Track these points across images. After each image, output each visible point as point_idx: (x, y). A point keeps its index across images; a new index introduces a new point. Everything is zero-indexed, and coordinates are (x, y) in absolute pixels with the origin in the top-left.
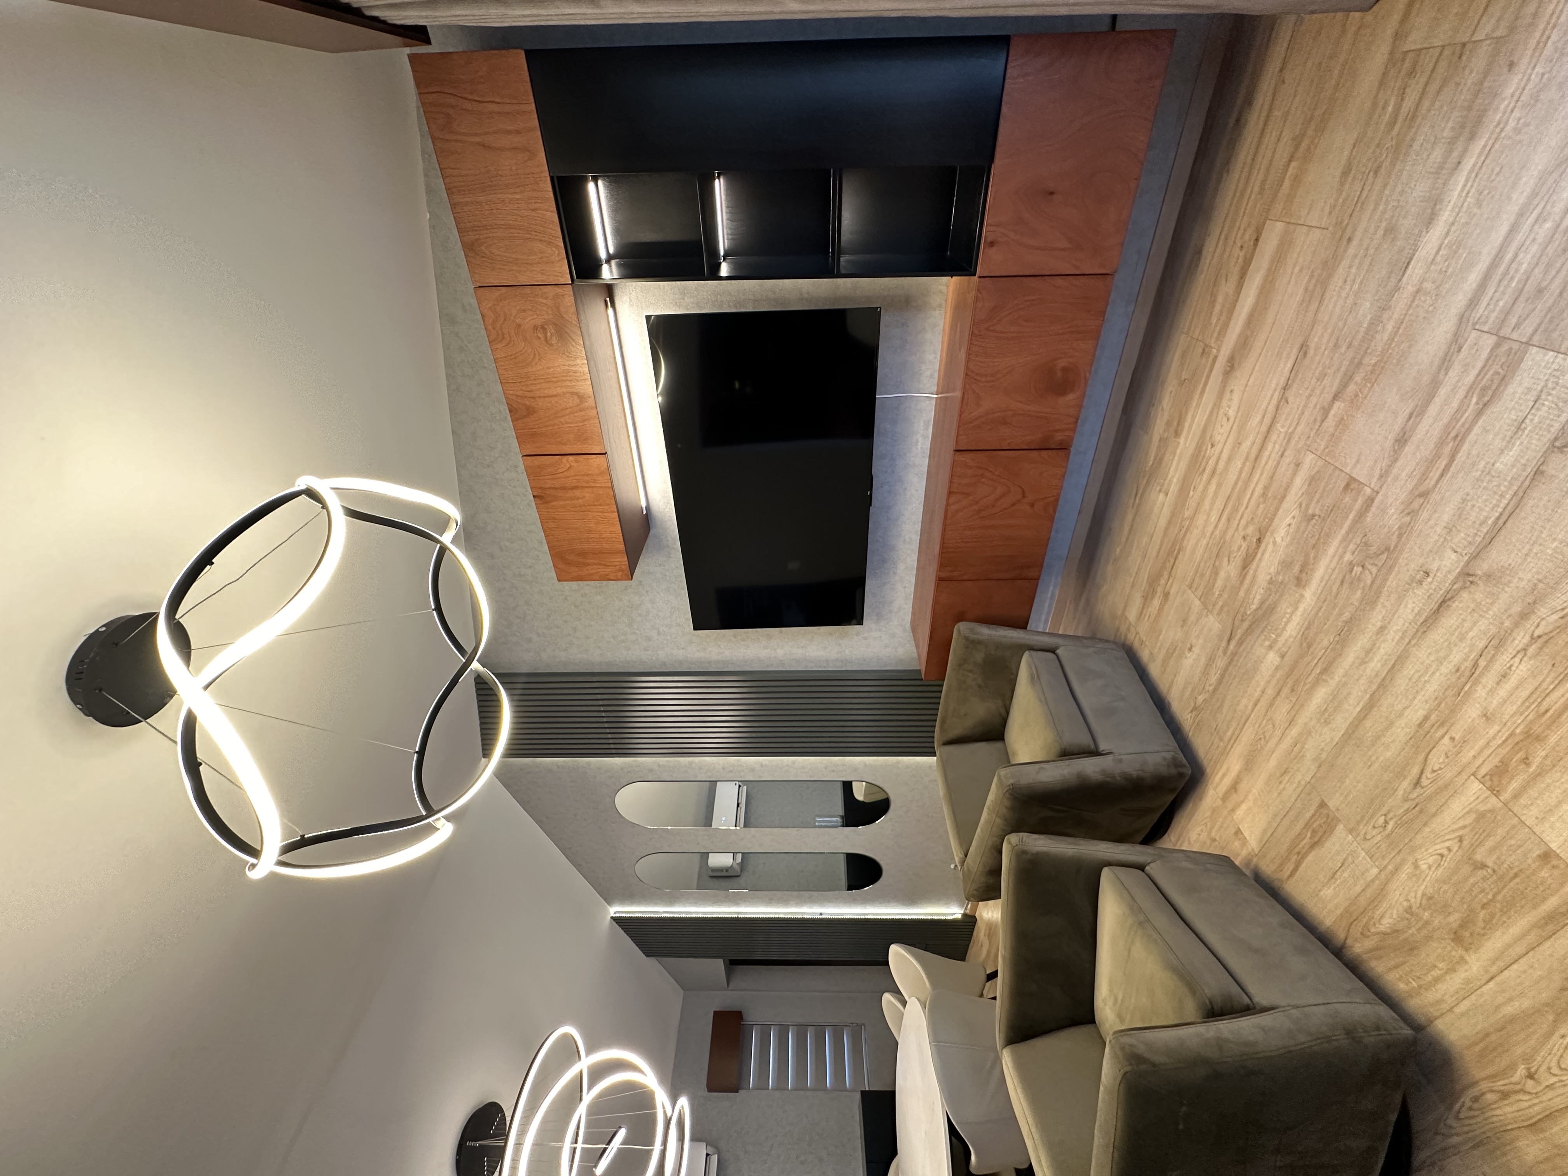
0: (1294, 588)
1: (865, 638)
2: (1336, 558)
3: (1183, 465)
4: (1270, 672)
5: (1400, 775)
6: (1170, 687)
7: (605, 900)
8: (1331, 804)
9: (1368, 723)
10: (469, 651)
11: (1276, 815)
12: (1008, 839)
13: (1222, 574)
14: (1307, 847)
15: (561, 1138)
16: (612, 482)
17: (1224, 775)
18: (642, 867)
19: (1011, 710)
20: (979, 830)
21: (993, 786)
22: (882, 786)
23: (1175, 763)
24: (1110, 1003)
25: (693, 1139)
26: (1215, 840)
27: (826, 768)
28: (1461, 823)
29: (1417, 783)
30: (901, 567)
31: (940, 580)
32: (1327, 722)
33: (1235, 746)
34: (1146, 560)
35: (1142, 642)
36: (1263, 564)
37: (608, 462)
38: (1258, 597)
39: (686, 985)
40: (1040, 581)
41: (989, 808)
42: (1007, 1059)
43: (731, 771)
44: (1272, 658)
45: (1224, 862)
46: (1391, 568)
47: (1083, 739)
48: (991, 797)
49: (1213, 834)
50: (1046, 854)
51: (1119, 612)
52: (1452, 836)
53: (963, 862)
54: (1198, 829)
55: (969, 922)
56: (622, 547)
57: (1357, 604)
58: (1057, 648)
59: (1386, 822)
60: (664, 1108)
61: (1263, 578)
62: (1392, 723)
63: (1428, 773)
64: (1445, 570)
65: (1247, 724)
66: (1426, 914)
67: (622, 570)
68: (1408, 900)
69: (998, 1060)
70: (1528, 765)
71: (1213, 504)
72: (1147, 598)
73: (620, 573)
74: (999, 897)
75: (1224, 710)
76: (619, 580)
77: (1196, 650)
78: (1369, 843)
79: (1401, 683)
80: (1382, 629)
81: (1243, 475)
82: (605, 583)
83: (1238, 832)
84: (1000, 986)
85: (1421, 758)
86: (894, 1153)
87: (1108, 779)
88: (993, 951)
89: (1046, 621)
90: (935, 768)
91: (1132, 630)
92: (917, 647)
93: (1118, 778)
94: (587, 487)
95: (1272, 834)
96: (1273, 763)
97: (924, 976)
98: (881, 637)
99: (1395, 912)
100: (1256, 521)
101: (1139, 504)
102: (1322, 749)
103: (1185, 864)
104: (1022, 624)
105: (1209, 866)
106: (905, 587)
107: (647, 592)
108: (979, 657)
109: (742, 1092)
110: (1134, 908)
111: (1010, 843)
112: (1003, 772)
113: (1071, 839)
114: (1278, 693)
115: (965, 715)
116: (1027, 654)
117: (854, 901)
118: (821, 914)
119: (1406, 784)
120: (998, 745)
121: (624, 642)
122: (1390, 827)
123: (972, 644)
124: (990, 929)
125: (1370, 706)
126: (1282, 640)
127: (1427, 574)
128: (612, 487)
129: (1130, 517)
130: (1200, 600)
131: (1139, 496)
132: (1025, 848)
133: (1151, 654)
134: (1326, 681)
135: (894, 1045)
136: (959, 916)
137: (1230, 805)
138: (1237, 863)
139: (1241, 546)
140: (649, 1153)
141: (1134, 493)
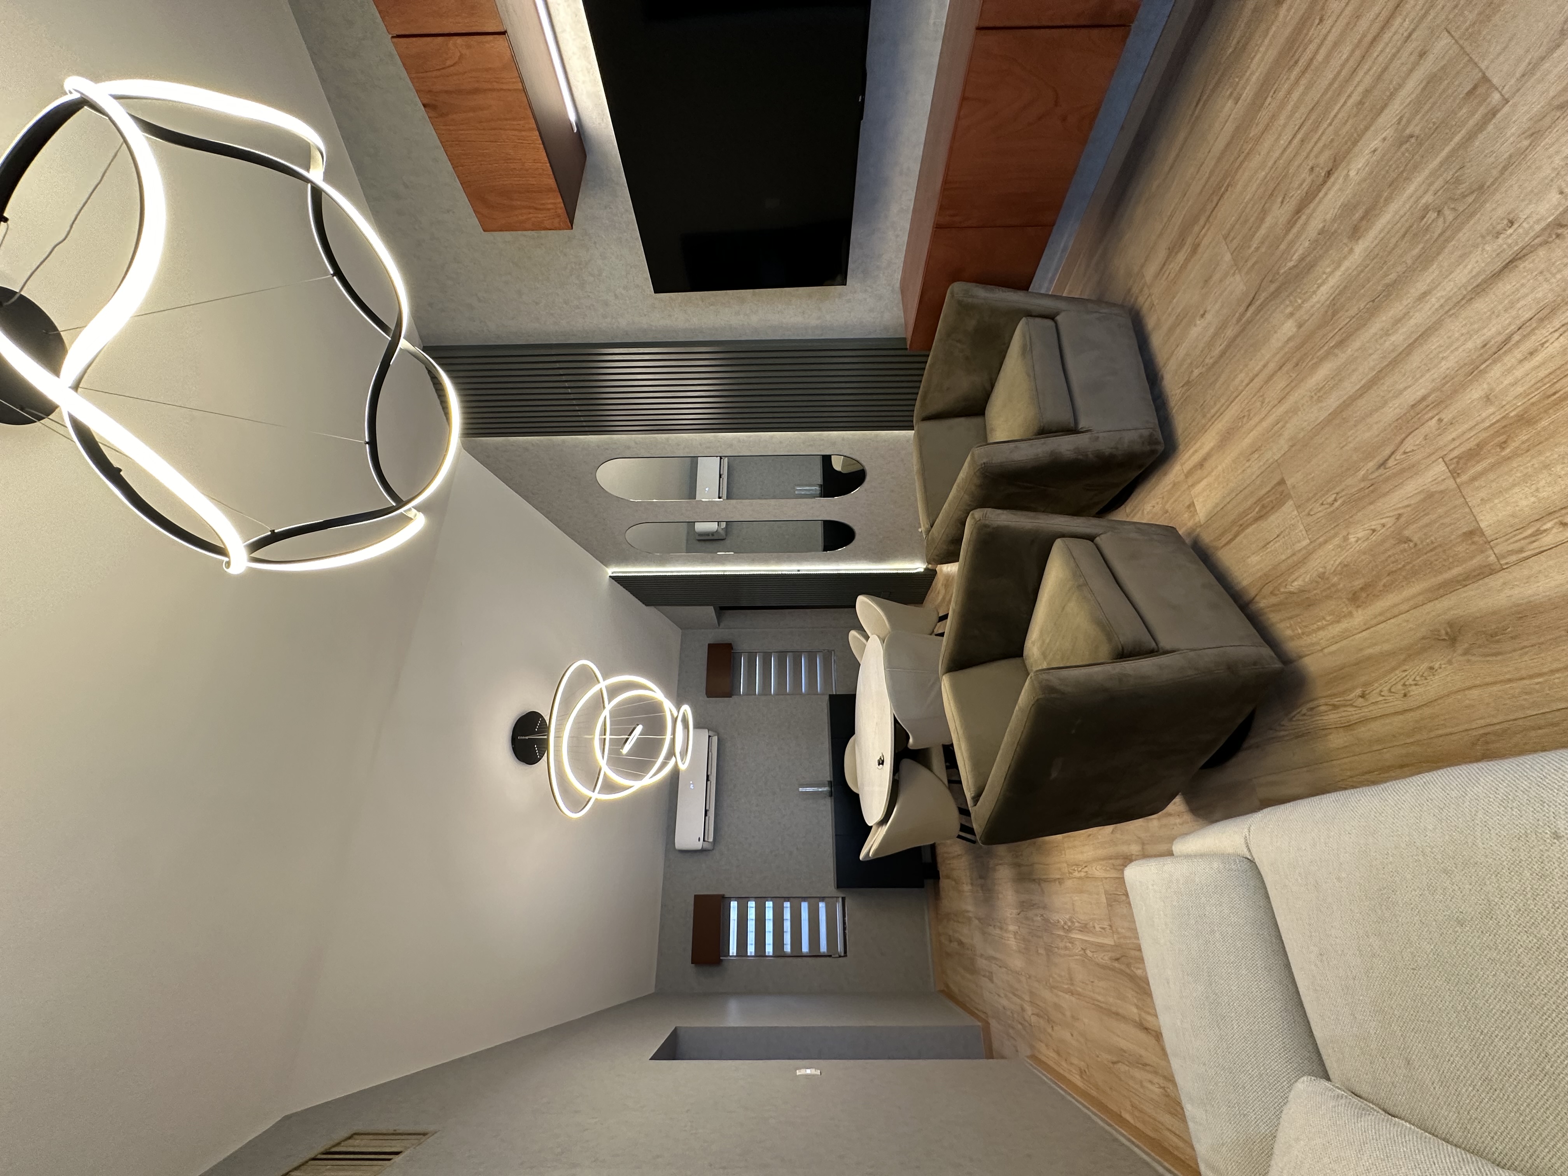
0: (1345, 241)
1: (849, 301)
2: (1412, 200)
3: (1272, 54)
4: (1280, 344)
5: (1369, 456)
6: (1168, 359)
7: (602, 563)
8: (1289, 483)
9: (1361, 402)
10: (392, 327)
11: (1232, 491)
12: (973, 514)
13: (1269, 221)
14: (1251, 519)
15: (592, 732)
16: (522, 82)
17: (1196, 451)
18: (630, 535)
19: (996, 384)
20: (946, 506)
21: (966, 464)
22: (858, 459)
23: (1151, 440)
24: (1038, 644)
25: (697, 726)
26: (1167, 512)
27: (804, 443)
28: (1406, 503)
29: (1383, 464)
30: (894, 208)
31: (938, 227)
32: (1319, 400)
33: (1216, 423)
34: (1185, 199)
35: (1152, 305)
36: (1321, 208)
37: (511, 47)
38: (1300, 251)
39: (684, 626)
40: (1055, 227)
41: (958, 486)
42: (945, 683)
43: (709, 448)
44: (1289, 328)
45: (1170, 532)
46: (1472, 215)
47: (1064, 416)
48: (962, 475)
49: (1167, 507)
50: (1007, 528)
51: (1136, 269)
52: (1391, 514)
53: (928, 532)
54: (1153, 502)
55: (929, 576)
56: (552, 182)
57: (1409, 262)
58: (1058, 314)
59: (1335, 500)
60: (671, 711)
61: (1315, 225)
62: (1386, 403)
63: (1398, 456)
64: (1535, 217)
65: (1237, 400)
66: (1336, 578)
67: (559, 216)
68: (1325, 568)
69: (938, 681)
70: (1503, 449)
71: (1290, 117)
72: (1172, 251)
73: (557, 220)
74: (958, 561)
75: (1218, 385)
76: (555, 229)
77: (1208, 317)
78: (1310, 519)
79: (1416, 359)
80: (1425, 294)
81: (1343, 73)
82: (543, 232)
83: (1192, 505)
84: (948, 627)
85: (1399, 439)
86: (852, 732)
87: (1080, 457)
88: (947, 598)
89: (1051, 282)
90: (911, 442)
91: (1146, 291)
92: (905, 312)
93: (1091, 456)
94: (490, 90)
95: (1222, 508)
96: (1248, 441)
97: (884, 618)
98: (865, 299)
99: (1308, 576)
100: (1335, 144)
101: (1197, 118)
102: (1303, 429)
103: (1133, 535)
104: (1023, 285)
105: (1155, 537)
106: (897, 236)
107: (595, 243)
108: (971, 324)
109: (735, 699)
110: (1077, 572)
111: (973, 518)
112: (977, 451)
113: (1032, 514)
114: (1281, 368)
115: (948, 389)
116: (1024, 320)
117: (828, 560)
118: (799, 571)
119: (1371, 465)
120: (975, 421)
121: (577, 307)
122: (1337, 504)
123: (965, 308)
124: (947, 580)
125: (1373, 382)
126: (1307, 305)
127: (1511, 223)
128: (524, 90)
129: (1182, 135)
130: (1232, 254)
131: (1201, 103)
132: (987, 522)
133: (1159, 319)
134: (1337, 355)
135: (858, 665)
136: (922, 570)
137: (1190, 481)
138: (1180, 533)
139: (1304, 181)
140: (663, 740)
141: (1196, 99)
